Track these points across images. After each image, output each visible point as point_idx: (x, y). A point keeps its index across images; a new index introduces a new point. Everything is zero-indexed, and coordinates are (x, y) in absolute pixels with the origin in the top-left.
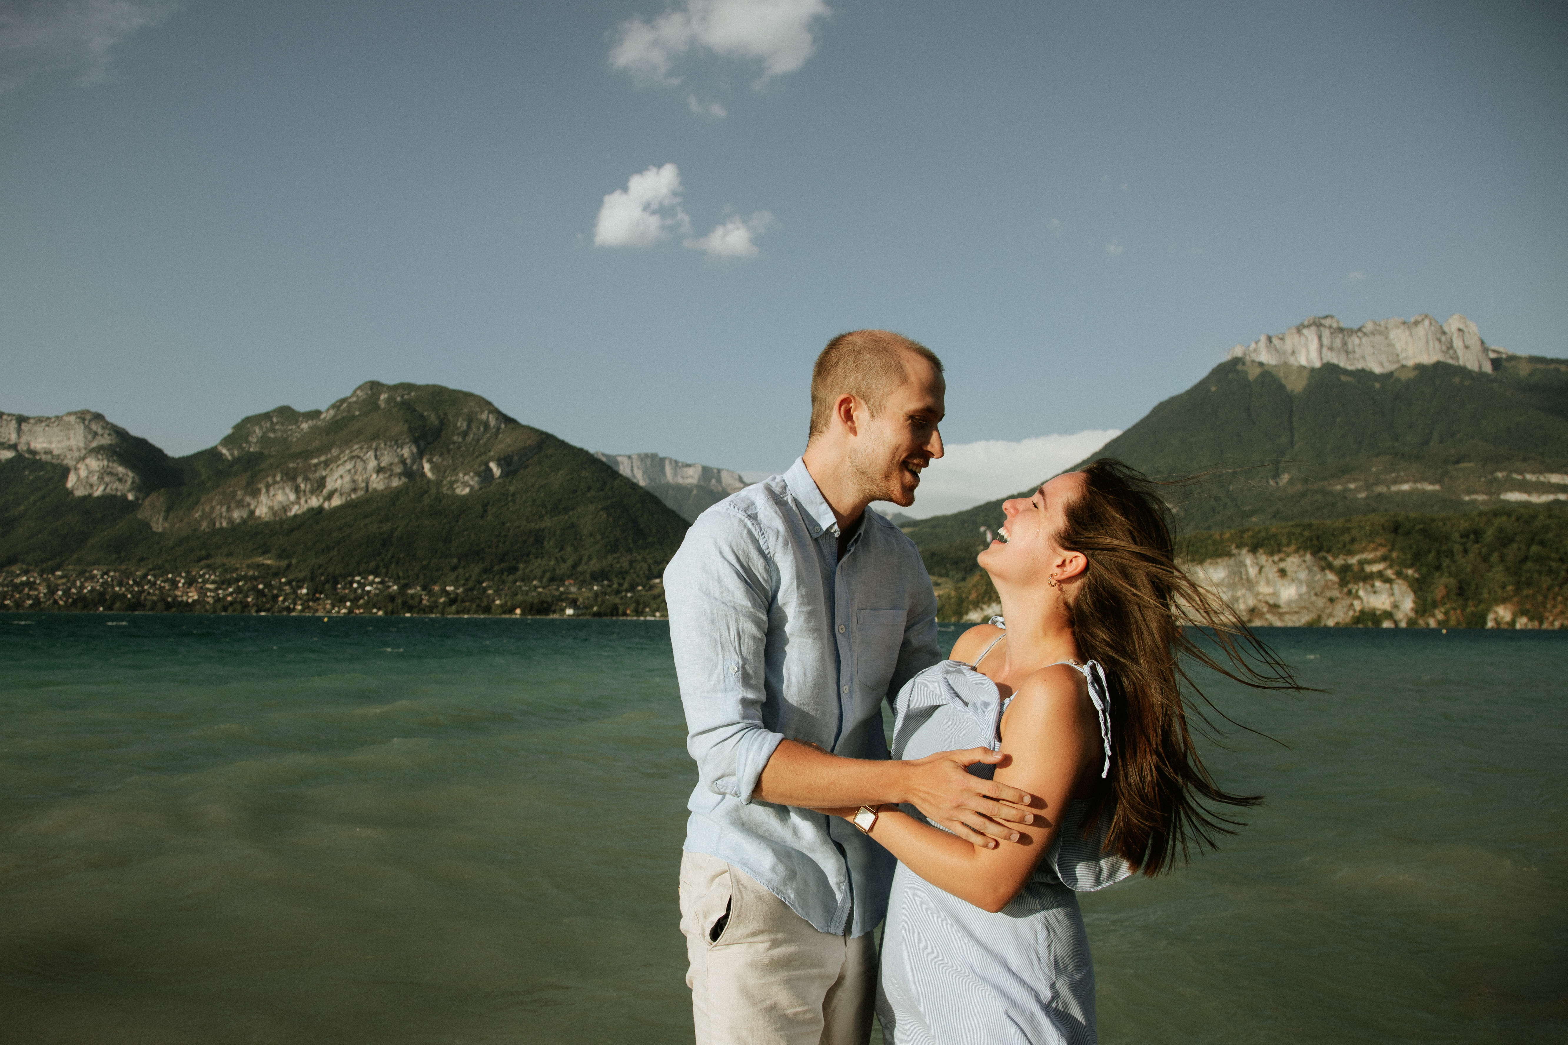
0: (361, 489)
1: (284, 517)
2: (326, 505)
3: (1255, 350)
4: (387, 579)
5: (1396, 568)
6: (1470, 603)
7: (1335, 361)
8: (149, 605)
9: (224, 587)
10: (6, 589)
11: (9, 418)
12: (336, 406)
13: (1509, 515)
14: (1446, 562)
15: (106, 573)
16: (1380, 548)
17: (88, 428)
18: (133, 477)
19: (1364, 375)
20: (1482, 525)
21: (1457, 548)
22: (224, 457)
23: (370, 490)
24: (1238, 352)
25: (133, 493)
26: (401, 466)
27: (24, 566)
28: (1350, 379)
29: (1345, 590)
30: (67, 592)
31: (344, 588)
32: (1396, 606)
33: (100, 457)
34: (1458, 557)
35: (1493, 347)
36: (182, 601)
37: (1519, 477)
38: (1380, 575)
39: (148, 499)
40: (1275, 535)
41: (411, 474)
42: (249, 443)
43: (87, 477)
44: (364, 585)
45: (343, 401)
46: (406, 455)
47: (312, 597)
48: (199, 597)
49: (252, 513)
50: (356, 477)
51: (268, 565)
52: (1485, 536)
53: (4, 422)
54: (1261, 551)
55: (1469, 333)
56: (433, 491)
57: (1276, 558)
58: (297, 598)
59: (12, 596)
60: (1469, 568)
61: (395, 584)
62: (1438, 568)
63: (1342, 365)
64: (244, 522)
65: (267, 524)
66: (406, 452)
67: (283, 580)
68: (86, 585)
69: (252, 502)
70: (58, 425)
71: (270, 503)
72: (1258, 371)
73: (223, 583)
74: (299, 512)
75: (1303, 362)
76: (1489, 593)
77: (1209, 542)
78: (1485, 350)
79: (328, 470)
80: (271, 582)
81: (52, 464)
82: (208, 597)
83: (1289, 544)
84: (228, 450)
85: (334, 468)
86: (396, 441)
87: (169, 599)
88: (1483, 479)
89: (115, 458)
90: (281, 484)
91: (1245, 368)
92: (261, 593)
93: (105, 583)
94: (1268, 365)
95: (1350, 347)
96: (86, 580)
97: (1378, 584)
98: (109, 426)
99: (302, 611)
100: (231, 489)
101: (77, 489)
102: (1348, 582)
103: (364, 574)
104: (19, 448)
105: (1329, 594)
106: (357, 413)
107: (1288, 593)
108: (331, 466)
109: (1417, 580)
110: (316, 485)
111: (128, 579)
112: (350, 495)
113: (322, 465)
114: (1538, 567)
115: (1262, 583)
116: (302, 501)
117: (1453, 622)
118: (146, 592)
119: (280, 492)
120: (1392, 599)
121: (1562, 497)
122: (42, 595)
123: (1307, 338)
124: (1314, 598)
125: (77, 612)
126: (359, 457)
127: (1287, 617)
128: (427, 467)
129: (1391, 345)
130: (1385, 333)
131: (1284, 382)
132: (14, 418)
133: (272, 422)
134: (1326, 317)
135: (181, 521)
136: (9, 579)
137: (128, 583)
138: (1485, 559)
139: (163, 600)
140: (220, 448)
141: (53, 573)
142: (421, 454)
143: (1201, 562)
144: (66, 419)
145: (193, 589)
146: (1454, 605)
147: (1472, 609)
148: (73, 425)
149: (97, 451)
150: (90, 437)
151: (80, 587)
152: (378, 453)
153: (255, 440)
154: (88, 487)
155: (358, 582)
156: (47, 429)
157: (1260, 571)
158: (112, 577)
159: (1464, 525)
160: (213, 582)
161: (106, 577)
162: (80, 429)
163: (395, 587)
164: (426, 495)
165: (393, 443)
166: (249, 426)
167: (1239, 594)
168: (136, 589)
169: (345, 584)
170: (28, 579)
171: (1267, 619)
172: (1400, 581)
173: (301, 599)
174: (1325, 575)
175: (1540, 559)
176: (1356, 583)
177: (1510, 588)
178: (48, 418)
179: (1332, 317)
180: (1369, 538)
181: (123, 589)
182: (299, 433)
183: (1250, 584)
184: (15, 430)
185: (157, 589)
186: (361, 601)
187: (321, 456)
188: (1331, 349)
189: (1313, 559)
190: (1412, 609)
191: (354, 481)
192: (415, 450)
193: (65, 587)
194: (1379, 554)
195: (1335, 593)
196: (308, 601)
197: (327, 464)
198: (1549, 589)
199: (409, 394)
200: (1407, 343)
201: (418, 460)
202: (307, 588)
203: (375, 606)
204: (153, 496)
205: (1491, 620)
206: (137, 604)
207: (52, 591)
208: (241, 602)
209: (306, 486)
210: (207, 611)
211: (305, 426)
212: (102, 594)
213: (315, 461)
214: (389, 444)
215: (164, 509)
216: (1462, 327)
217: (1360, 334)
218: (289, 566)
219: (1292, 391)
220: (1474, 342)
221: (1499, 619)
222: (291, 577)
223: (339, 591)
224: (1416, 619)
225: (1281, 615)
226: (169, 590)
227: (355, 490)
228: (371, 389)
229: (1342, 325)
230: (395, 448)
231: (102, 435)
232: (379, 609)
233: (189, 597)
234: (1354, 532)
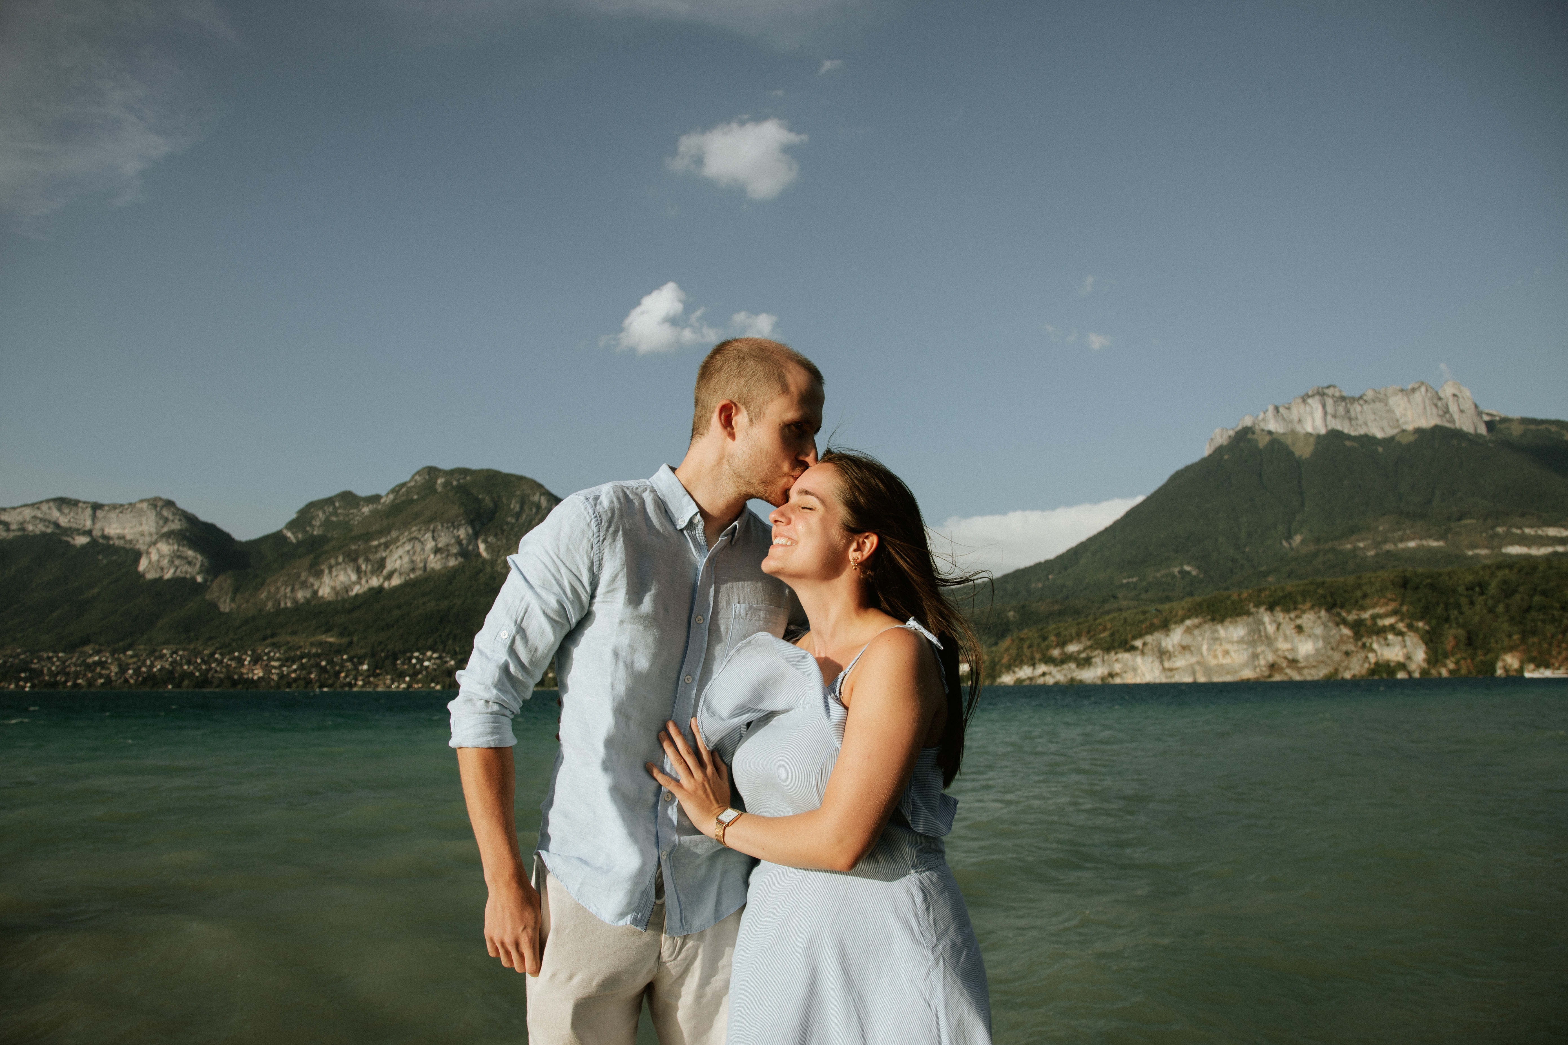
0: (420, 569)
1: (346, 596)
2: (386, 585)
3: (1264, 420)
4: (444, 655)
5: (1407, 621)
6: (1479, 652)
7: (1339, 427)
8: (216, 682)
9: (289, 664)
10: (78, 669)
11: (84, 506)
12: (396, 491)
13: (1511, 566)
14: (1454, 613)
15: (176, 652)
16: (1390, 603)
17: (159, 515)
18: (202, 561)
19: (1367, 440)
20: (1486, 578)
21: (1464, 601)
22: (288, 540)
23: (428, 569)
24: (1248, 422)
25: (202, 575)
26: (457, 546)
27: (97, 647)
28: (1355, 444)
29: (1360, 644)
30: (137, 671)
31: (403, 663)
32: (1409, 657)
33: (171, 541)
34: (1466, 609)
35: (1487, 411)
36: (248, 679)
37: (1519, 532)
38: (1392, 628)
39: (217, 581)
40: (1290, 594)
41: (467, 554)
42: (313, 527)
43: (158, 561)
44: (423, 661)
45: (403, 485)
46: (462, 537)
47: (372, 673)
48: (264, 674)
49: (315, 593)
50: (415, 558)
51: (330, 643)
52: (1490, 588)
53: (80, 510)
54: (1278, 609)
55: (1463, 398)
56: (488, 569)
57: (1292, 615)
58: (358, 674)
59: (85, 675)
60: (1476, 619)
61: (452, 658)
62: (1447, 620)
63: (1346, 431)
64: (308, 601)
65: (329, 603)
66: (462, 533)
67: (345, 657)
68: (156, 663)
69: (315, 583)
70: (131, 512)
71: (332, 584)
72: (1267, 439)
73: (287, 660)
74: (361, 591)
75: (1309, 429)
76: (1496, 642)
77: (1229, 602)
78: (1480, 413)
79: (388, 551)
80: (333, 660)
81: (124, 548)
82: (273, 674)
83: (1304, 602)
84: (293, 533)
85: (394, 550)
86: (453, 523)
87: (236, 677)
88: (1484, 535)
89: (185, 542)
90: (343, 565)
91: (1255, 437)
92: (324, 670)
93: (174, 662)
94: (1277, 433)
95: (1353, 414)
96: (156, 658)
97: (1390, 637)
98: (180, 512)
99: (363, 686)
100: (295, 571)
101: (149, 572)
102: (1362, 636)
103: (422, 651)
104: (94, 533)
105: (1344, 648)
106: (415, 497)
107: (1305, 648)
108: (391, 548)
109: (1428, 632)
110: (376, 566)
111: (196, 657)
112: (409, 575)
113: (382, 547)
114: (1541, 617)
115: (1281, 639)
116: (363, 581)
117: (1464, 671)
118: (213, 671)
119: (342, 573)
120: (1405, 651)
121: (1560, 549)
122: (113, 674)
123: (1311, 407)
124: (1330, 652)
125: (146, 689)
126: (416, 538)
127: (1306, 671)
128: (482, 547)
129: (1390, 411)
130: (1384, 400)
131: (1292, 448)
132: (89, 505)
133: (335, 507)
134: (1328, 387)
135: (248, 601)
136: (82, 659)
137: (196, 662)
138: (1491, 611)
139: (229, 677)
140: (285, 532)
141: (124, 653)
142: (476, 535)
143: (1222, 621)
144: (139, 506)
145: (258, 666)
146: (1464, 655)
147: (1482, 658)
148: (146, 512)
149: (168, 536)
150: (161, 522)
151: (150, 666)
152: (436, 534)
153: (318, 523)
154: (158, 570)
155: (417, 658)
156: (121, 515)
157: (1278, 628)
158: (181, 656)
159: (1469, 578)
160: (278, 660)
161: (175, 656)
162: (152, 516)
163: (452, 663)
164: (481, 574)
165: (450, 525)
166: (312, 510)
167: (1259, 650)
168: (204, 667)
169: (405, 660)
170: (100, 658)
171: (1286, 674)
172: (1411, 634)
173: (361, 675)
174: (1340, 630)
175: (1542, 608)
176: (1369, 636)
177: (1515, 637)
178: (122, 505)
179: (1335, 387)
180: (1380, 594)
181: (192, 668)
182: (360, 516)
183: (1269, 641)
184: (90, 518)
185: (224, 667)
186: (420, 676)
187: (381, 538)
188: (1334, 416)
189: (1328, 615)
190: (1425, 660)
191: (412, 562)
192: (470, 531)
193: (135, 666)
194: (1390, 608)
195: (1350, 647)
196: (369, 676)
197: (387, 546)
198: (1553, 637)
199: (465, 478)
200: (1405, 409)
201: (473, 541)
202: (368, 664)
203: (432, 681)
204: (221, 578)
205: (1500, 668)
206: (204, 682)
207: (123, 669)
208: (304, 679)
209: (367, 567)
210: (271, 687)
211: (366, 510)
212: (171, 673)
213: (375, 543)
214: (445, 525)
215: (231, 589)
216: (1456, 392)
217: (1361, 402)
218: (350, 643)
219: (1300, 457)
220: (1468, 406)
221: (1507, 667)
222: (352, 654)
223: (398, 666)
224: (1429, 669)
225: (1300, 670)
226: (235, 668)
227: (413, 570)
228: (429, 474)
229: (1344, 394)
230: (452, 529)
231: (173, 521)
232: (437, 683)
233: (254, 674)
234: (1366, 588)
